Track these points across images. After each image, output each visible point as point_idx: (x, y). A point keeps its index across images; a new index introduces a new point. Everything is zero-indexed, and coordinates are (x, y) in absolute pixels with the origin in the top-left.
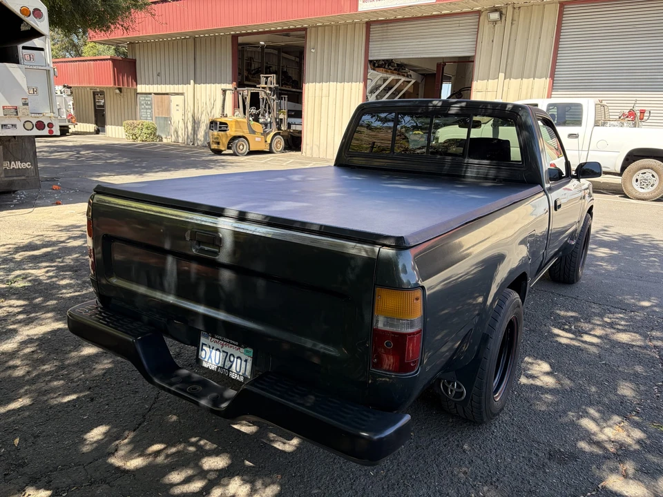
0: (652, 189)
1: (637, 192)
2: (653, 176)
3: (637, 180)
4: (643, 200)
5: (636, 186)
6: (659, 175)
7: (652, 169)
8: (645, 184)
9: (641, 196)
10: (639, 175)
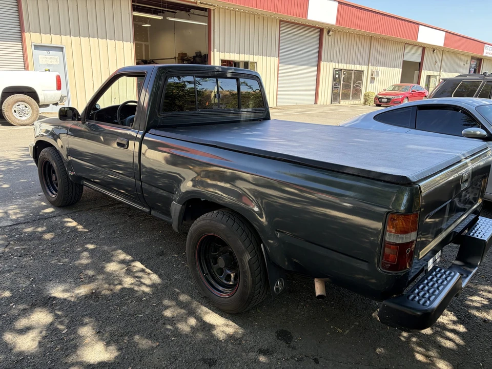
0: (28, 117)
1: (19, 120)
2: (26, 107)
3: (15, 111)
4: (25, 125)
5: (17, 116)
6: (31, 106)
7: (24, 102)
8: (23, 113)
9: (23, 123)
10: (15, 107)
